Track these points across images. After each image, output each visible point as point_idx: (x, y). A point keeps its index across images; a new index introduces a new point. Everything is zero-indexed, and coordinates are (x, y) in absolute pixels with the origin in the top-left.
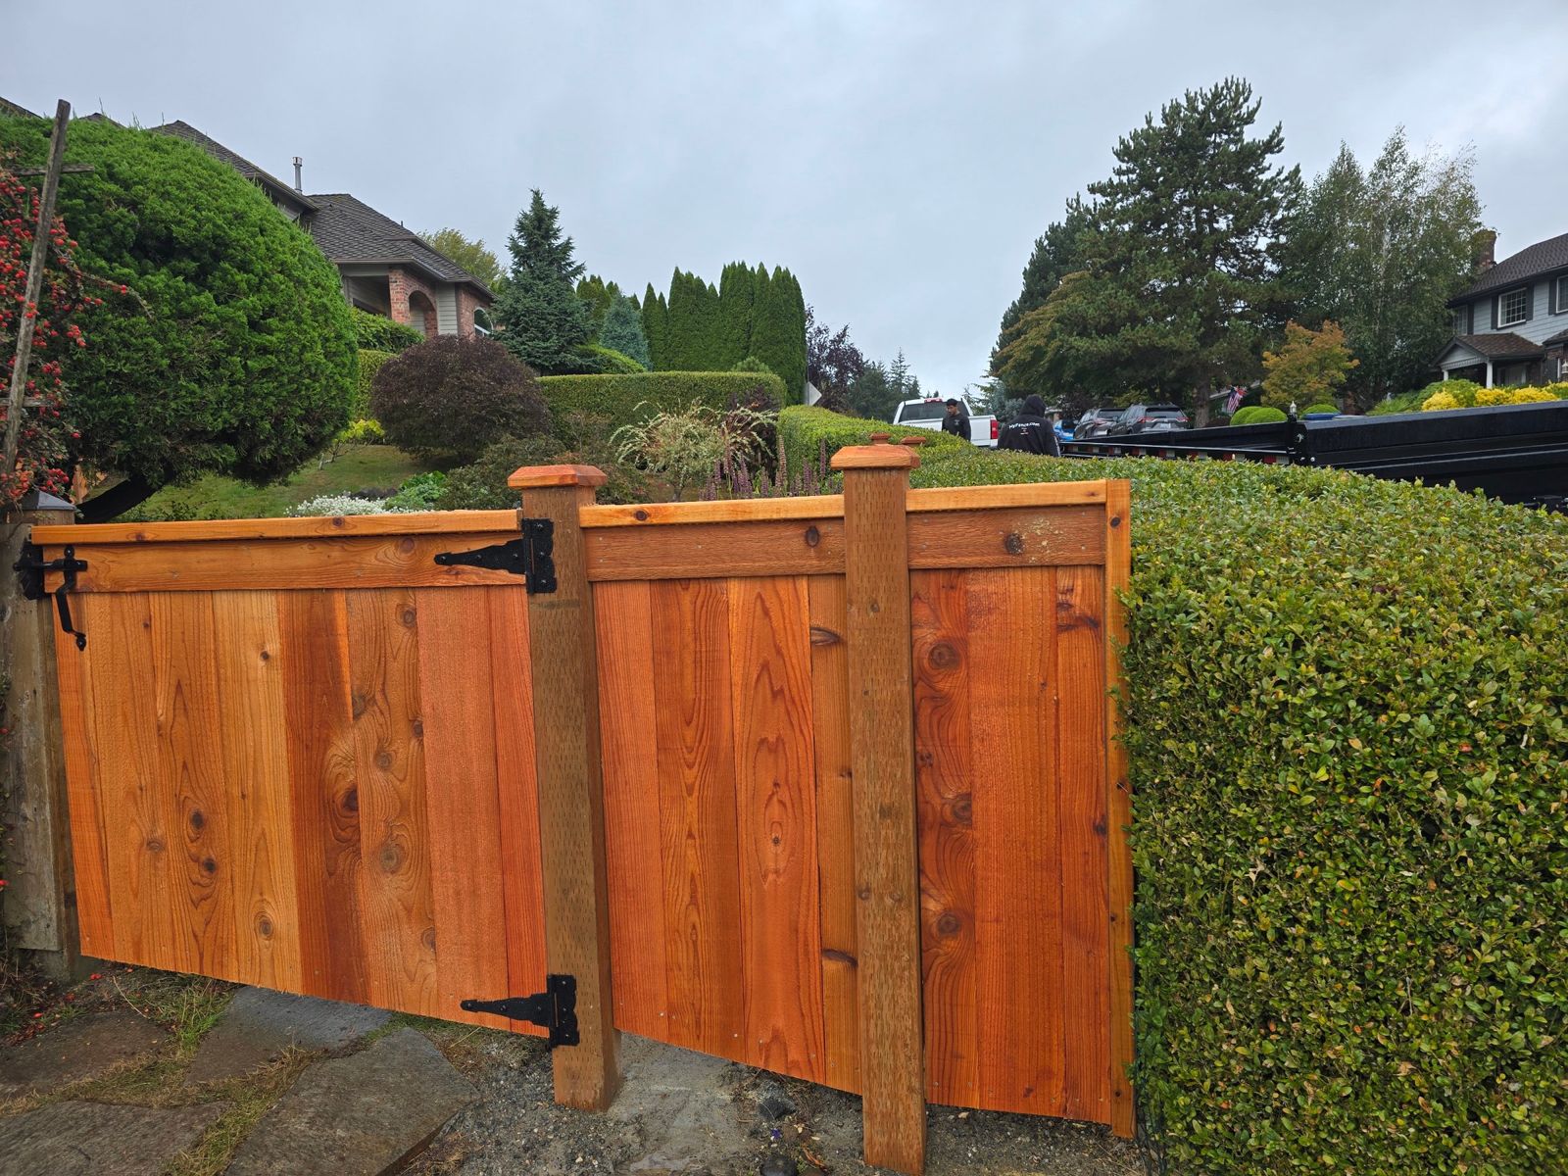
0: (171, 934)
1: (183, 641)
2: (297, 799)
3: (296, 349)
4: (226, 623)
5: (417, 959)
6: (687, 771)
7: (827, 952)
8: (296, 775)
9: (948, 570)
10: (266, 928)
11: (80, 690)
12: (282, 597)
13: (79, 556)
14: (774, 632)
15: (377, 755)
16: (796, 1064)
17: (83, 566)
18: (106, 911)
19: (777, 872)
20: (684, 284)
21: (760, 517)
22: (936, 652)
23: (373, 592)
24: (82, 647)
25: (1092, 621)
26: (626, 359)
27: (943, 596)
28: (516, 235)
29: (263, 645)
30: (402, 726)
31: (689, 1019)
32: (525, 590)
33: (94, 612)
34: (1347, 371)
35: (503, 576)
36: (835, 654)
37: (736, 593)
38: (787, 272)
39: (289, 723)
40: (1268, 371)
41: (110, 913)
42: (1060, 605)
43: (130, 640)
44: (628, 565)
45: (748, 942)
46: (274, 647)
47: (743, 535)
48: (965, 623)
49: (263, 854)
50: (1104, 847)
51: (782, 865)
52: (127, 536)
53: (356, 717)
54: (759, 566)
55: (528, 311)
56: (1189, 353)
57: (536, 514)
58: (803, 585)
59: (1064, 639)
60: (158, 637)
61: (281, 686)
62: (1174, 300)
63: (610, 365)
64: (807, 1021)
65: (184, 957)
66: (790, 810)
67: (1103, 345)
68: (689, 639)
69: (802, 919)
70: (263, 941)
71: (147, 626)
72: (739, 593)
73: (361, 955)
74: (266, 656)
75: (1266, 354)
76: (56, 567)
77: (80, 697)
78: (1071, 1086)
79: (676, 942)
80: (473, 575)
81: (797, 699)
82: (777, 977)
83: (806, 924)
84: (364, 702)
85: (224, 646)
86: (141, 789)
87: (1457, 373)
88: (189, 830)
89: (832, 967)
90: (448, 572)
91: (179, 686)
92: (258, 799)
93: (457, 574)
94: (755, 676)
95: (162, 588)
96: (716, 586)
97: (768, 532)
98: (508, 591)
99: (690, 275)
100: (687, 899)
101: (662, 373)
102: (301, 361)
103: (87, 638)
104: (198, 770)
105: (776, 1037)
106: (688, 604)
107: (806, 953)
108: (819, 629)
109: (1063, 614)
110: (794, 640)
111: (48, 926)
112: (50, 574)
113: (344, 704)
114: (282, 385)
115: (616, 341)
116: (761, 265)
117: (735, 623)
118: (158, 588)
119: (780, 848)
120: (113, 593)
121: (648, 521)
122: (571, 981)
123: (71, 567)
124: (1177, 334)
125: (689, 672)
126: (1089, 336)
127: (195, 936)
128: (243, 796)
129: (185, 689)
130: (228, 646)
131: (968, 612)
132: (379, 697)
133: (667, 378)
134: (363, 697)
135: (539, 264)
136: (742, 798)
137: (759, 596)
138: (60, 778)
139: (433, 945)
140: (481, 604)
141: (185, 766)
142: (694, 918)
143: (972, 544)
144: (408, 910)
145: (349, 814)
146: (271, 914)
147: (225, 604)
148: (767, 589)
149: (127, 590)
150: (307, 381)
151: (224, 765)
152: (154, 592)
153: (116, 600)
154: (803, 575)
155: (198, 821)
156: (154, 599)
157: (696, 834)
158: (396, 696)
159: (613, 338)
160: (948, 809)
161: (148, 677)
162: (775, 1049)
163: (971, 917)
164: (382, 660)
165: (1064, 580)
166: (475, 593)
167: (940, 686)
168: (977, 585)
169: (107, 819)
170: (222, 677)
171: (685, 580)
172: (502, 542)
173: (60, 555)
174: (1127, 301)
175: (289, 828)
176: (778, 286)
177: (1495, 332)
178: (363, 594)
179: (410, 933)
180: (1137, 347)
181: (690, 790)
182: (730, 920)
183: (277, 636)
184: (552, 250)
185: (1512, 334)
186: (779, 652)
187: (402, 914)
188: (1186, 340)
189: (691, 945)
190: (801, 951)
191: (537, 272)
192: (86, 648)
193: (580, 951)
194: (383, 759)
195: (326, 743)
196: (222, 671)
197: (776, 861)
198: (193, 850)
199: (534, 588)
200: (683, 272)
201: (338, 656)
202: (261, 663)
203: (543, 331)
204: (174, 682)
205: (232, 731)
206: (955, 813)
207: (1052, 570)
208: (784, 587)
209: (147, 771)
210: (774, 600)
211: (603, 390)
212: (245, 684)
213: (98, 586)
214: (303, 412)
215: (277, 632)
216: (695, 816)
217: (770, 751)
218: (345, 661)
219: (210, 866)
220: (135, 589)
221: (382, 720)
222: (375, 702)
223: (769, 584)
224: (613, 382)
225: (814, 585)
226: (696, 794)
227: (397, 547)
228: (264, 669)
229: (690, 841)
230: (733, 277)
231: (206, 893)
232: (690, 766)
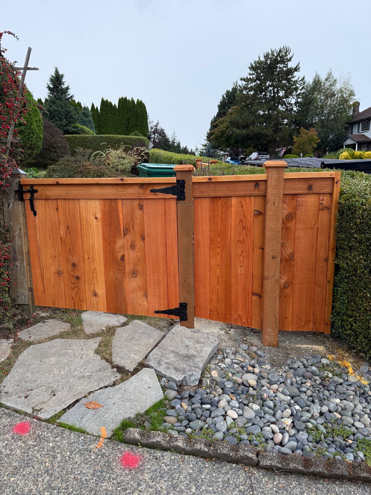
0: (64, 297)
1: (69, 214)
2: (105, 258)
3: (29, 124)
4: (84, 209)
5: (142, 300)
6: (218, 249)
7: (253, 294)
8: (105, 252)
9: (292, 194)
10: (95, 295)
11: (35, 228)
12: (101, 201)
13: (35, 188)
14: (244, 211)
15: (131, 245)
16: (244, 323)
17: (37, 191)
18: (43, 292)
19: (241, 274)
20: (105, 104)
21: (244, 180)
22: (287, 216)
23: (130, 200)
24: (35, 216)
25: (328, 208)
26: (88, 129)
27: (290, 202)
28: (49, 83)
29: (95, 215)
30: (139, 238)
31: (215, 313)
32: (176, 200)
33: (38, 205)
34: (317, 143)
35: (170, 196)
36: (260, 217)
37: (234, 201)
38: (141, 101)
39: (103, 237)
40: (295, 142)
41: (45, 293)
42: (320, 204)
43: (51, 214)
44: (205, 193)
45: (232, 293)
46: (99, 216)
47: (238, 185)
48: (296, 208)
49: (95, 274)
50: (327, 264)
51: (242, 273)
52: (53, 182)
53: (125, 235)
54: (242, 193)
55: (55, 111)
56: (270, 136)
57: (180, 179)
58: (253, 198)
59: (321, 212)
60: (61, 213)
61: (101, 227)
62: (267, 118)
63: (83, 131)
64: (248, 312)
65: (69, 304)
66: (246, 258)
67: (244, 132)
68: (220, 214)
69: (247, 286)
70: (94, 298)
71: (57, 209)
72: (235, 201)
73: (125, 300)
74: (96, 218)
75: (294, 137)
76: (28, 191)
77: (35, 230)
78: (315, 323)
79: (213, 294)
80: (161, 195)
81: (249, 229)
82: (240, 301)
83: (248, 288)
84: (127, 231)
85: (83, 216)
86: (55, 257)
87: (348, 146)
88: (71, 268)
89: (255, 298)
90: (154, 194)
91: (68, 227)
92: (93, 259)
93: (157, 195)
94: (238, 224)
95: (63, 198)
96: (228, 199)
97: (244, 184)
98: (171, 200)
99: (107, 101)
100: (216, 282)
101: (107, 135)
102: (30, 128)
103: (37, 213)
104: (74, 251)
105: (239, 316)
106: (220, 204)
107: (248, 294)
108: (256, 211)
109: (321, 206)
110: (249, 213)
111: (25, 297)
112: (25, 193)
113: (121, 232)
114: (25, 136)
115: (84, 123)
116: (132, 98)
117: (233, 209)
118: (61, 198)
119: (242, 268)
120: (46, 199)
121: (212, 181)
122: (186, 304)
123: (33, 192)
124: (267, 129)
125: (219, 222)
126: (240, 129)
127: (73, 298)
128: (89, 258)
129: (70, 228)
130: (84, 215)
131: (297, 206)
132: (131, 230)
133: (109, 137)
134: (127, 229)
135: (58, 94)
136: (232, 255)
137: (240, 202)
138: (28, 253)
139: (147, 297)
140: (163, 203)
141: (70, 250)
142: (218, 287)
143: (301, 188)
144: (139, 288)
145: (122, 262)
146: (97, 291)
147: (83, 203)
148: (243, 200)
149: (52, 198)
150: (32, 135)
151: (83, 249)
152: (59, 199)
153: (47, 202)
154: (253, 196)
155: (74, 265)
156: (59, 201)
157: (219, 265)
158: (137, 229)
159: (82, 122)
160: (288, 256)
161: (58, 224)
162: (239, 319)
163: (292, 283)
164: (132, 219)
165: (321, 198)
166: (161, 200)
167: (288, 225)
168: (300, 199)
169: (44, 266)
170: (82, 224)
171: (220, 198)
172: (170, 186)
173: (29, 188)
174: (252, 118)
175: (103, 266)
176: (138, 106)
177: (359, 134)
178: (127, 201)
179: (140, 294)
180: (254, 133)
181: (218, 254)
182: (228, 287)
183: (100, 212)
184: (62, 89)
185: (363, 135)
186: (245, 217)
187: (138, 288)
188: (270, 132)
189: (217, 294)
190: (247, 294)
191: (57, 97)
192: (37, 216)
193: (188, 296)
194: (133, 246)
195: (115, 242)
196: (82, 222)
197: (241, 272)
198: (72, 274)
199: (178, 199)
200: (105, 99)
201: (119, 218)
202: (95, 220)
203: (60, 118)
204: (66, 226)
205: (85, 239)
206: (289, 258)
207: (319, 195)
208: (247, 199)
209: (57, 251)
210: (245, 203)
211: (87, 140)
212: (89, 226)
213: (41, 197)
214: (30, 146)
215: (100, 211)
216: (219, 261)
217: (241, 243)
218: (121, 219)
219: (78, 278)
220: (54, 198)
221: (132, 236)
222: (130, 231)
223: (243, 198)
224: (90, 138)
225: (255, 199)
226: (220, 255)
227: (139, 187)
228: (96, 222)
229: (218, 267)
230: (123, 102)
231: (76, 285)
232: (219, 248)
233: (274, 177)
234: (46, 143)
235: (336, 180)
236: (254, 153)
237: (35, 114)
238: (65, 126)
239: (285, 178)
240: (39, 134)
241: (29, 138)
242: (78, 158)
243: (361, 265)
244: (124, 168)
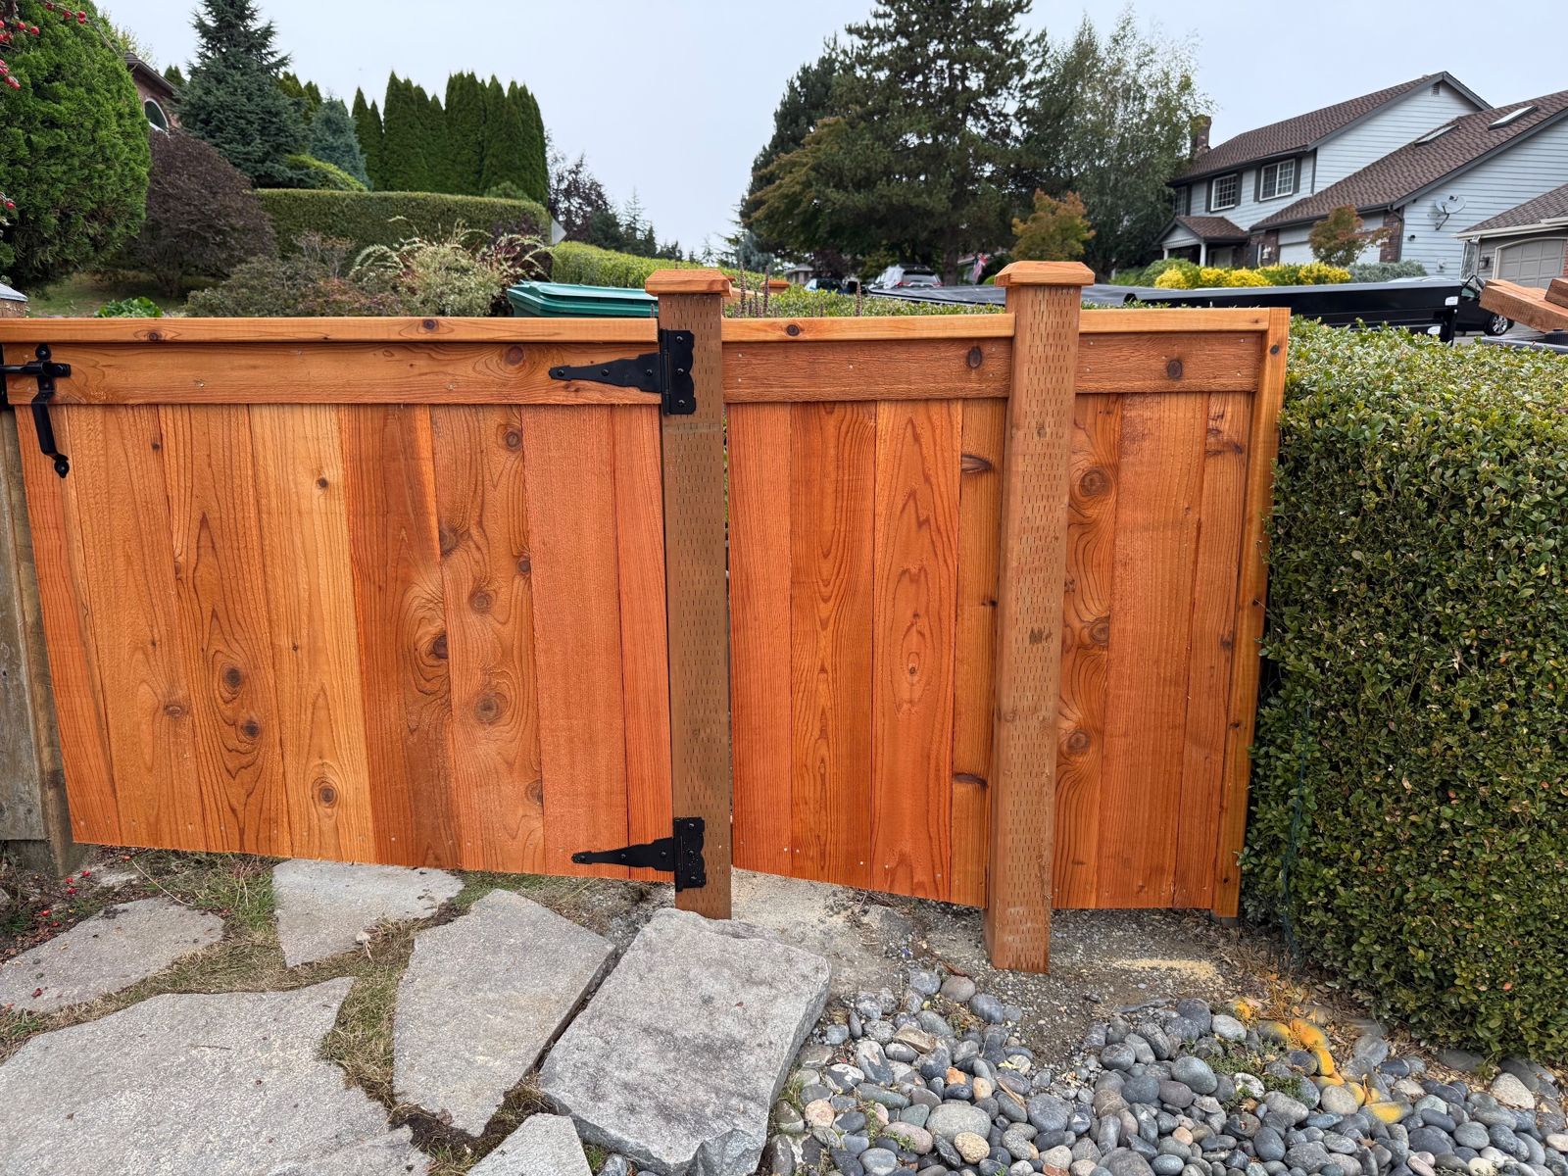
0: (199, 810)
1: (210, 465)
2: (366, 648)
3: (88, 124)
4: (269, 444)
5: (521, 812)
6: (822, 605)
7: (957, 776)
8: (363, 621)
9: (1109, 394)
10: (328, 795)
11: (62, 526)
12: (344, 413)
13: (58, 358)
14: (923, 459)
15: (472, 596)
16: (921, 885)
17: (65, 372)
18: (107, 789)
19: (911, 702)
20: (401, 93)
21: (925, 334)
22: (1088, 479)
23: (467, 410)
24: (63, 474)
25: (1237, 447)
26: (344, 175)
27: (1099, 422)
28: (202, 10)
29: (320, 470)
30: (505, 563)
31: (813, 852)
32: (656, 412)
33: (76, 430)
34: (1085, 243)
35: (633, 395)
36: (986, 482)
37: (886, 418)
38: (524, 90)
39: (356, 561)
40: (1017, 238)
41: (114, 791)
42: (1208, 431)
43: (133, 465)
44: (771, 386)
45: (879, 771)
46: (335, 474)
47: (900, 354)
48: (1119, 449)
49: (322, 714)
50: (1231, 660)
51: (916, 695)
52: (135, 334)
53: (446, 553)
54: (917, 388)
55: (223, 107)
56: (942, 214)
57: (672, 325)
58: (958, 409)
59: (1211, 461)
60: (173, 461)
61: (344, 516)
62: (931, 158)
63: (326, 181)
64: (935, 842)
65: (218, 835)
66: (928, 640)
67: (859, 199)
68: (831, 468)
69: (934, 747)
70: (323, 809)
71: (155, 447)
72: (889, 418)
73: (450, 815)
74: (323, 483)
75: (1015, 220)
76: (27, 371)
77: (62, 534)
78: (1180, 878)
79: (803, 778)
80: (594, 392)
81: (942, 528)
82: (906, 804)
83: (938, 752)
84: (453, 537)
85: (266, 473)
86: (154, 644)
87: (1177, 252)
88: (221, 690)
89: (962, 790)
90: (566, 387)
91: (204, 522)
92: (314, 651)
93: (577, 390)
94: (900, 506)
95: (180, 400)
96: (862, 411)
97: (926, 352)
98: (636, 413)
99: (408, 83)
100: (816, 733)
101: (408, 193)
102: (94, 140)
103: (70, 462)
104: (232, 619)
105: (903, 860)
106: (832, 430)
107: (938, 778)
108: (970, 456)
109: (1211, 440)
110: (945, 468)
111: (30, 811)
112: (15, 380)
113: (430, 539)
114: (71, 169)
115: (328, 152)
116: (493, 78)
117: (883, 451)
118: (174, 401)
119: (916, 678)
120: (108, 406)
121: (801, 336)
122: (699, 823)
123: (48, 373)
124: (930, 194)
125: (829, 503)
126: (845, 189)
127: (233, 811)
128: (295, 648)
129: (214, 524)
130: (271, 469)
131: (1122, 438)
132: (474, 531)
133: (415, 199)
134: (454, 531)
135: (233, 49)
136: (879, 631)
137: (911, 421)
138: (38, 629)
139: (540, 798)
140: (604, 426)
141: (214, 614)
142: (823, 751)
143: (1137, 370)
144: (510, 765)
145: (435, 663)
146: (335, 780)
147: (267, 421)
148: (919, 414)
149: (131, 402)
150: (101, 167)
151: (269, 612)
152: (165, 405)
153: (111, 417)
154: (957, 399)
155: (234, 677)
156: (167, 416)
157: (829, 668)
158: (498, 528)
159: (323, 149)
160: (1086, 632)
161: (161, 510)
162: (901, 873)
163: (1101, 733)
164: (478, 487)
165: (1215, 408)
166: (596, 413)
167: (1088, 513)
168: (1137, 412)
169: (107, 682)
170: (264, 508)
171: (830, 405)
172: (633, 355)
173: (29, 357)
174: (884, 155)
175: (357, 682)
176: (515, 103)
177: (1208, 215)
178: (453, 412)
179: (513, 788)
180: (892, 205)
181: (824, 625)
182: (861, 755)
183: (340, 460)
184: (248, 35)
185: (1222, 218)
186: (927, 479)
187: (503, 768)
188: (939, 202)
189: (818, 778)
190: (932, 776)
191: (232, 59)
192: (70, 475)
193: (709, 792)
194: (481, 598)
195: (407, 583)
196: (264, 501)
197: (911, 691)
198: (228, 713)
199: (667, 409)
200: (401, 78)
201: (421, 484)
202: (317, 492)
203: (242, 132)
204: (197, 516)
205: (278, 572)
206: (1092, 636)
207: (1206, 396)
208: (936, 410)
209: (162, 622)
210: (926, 425)
211: (336, 210)
212: (295, 515)
213: (85, 396)
214: (95, 206)
215: (338, 454)
216: (829, 650)
217: (912, 581)
218: (430, 489)
219: (252, 730)
220: (141, 401)
221: (477, 555)
222: (470, 536)
223: (921, 408)
224: (348, 201)
225: (968, 410)
226: (830, 627)
227: (501, 356)
228: (322, 500)
229: (823, 676)
230: (461, 88)
231: (249, 758)
232: (826, 600)
233: (1043, 326)
234: (189, 213)
235: (1271, 343)
236: (890, 270)
237: (114, 87)
238: (262, 161)
239: (1083, 328)
240: (132, 164)
241: (88, 179)
242: (300, 265)
243: (1381, 668)
244: (464, 303)
